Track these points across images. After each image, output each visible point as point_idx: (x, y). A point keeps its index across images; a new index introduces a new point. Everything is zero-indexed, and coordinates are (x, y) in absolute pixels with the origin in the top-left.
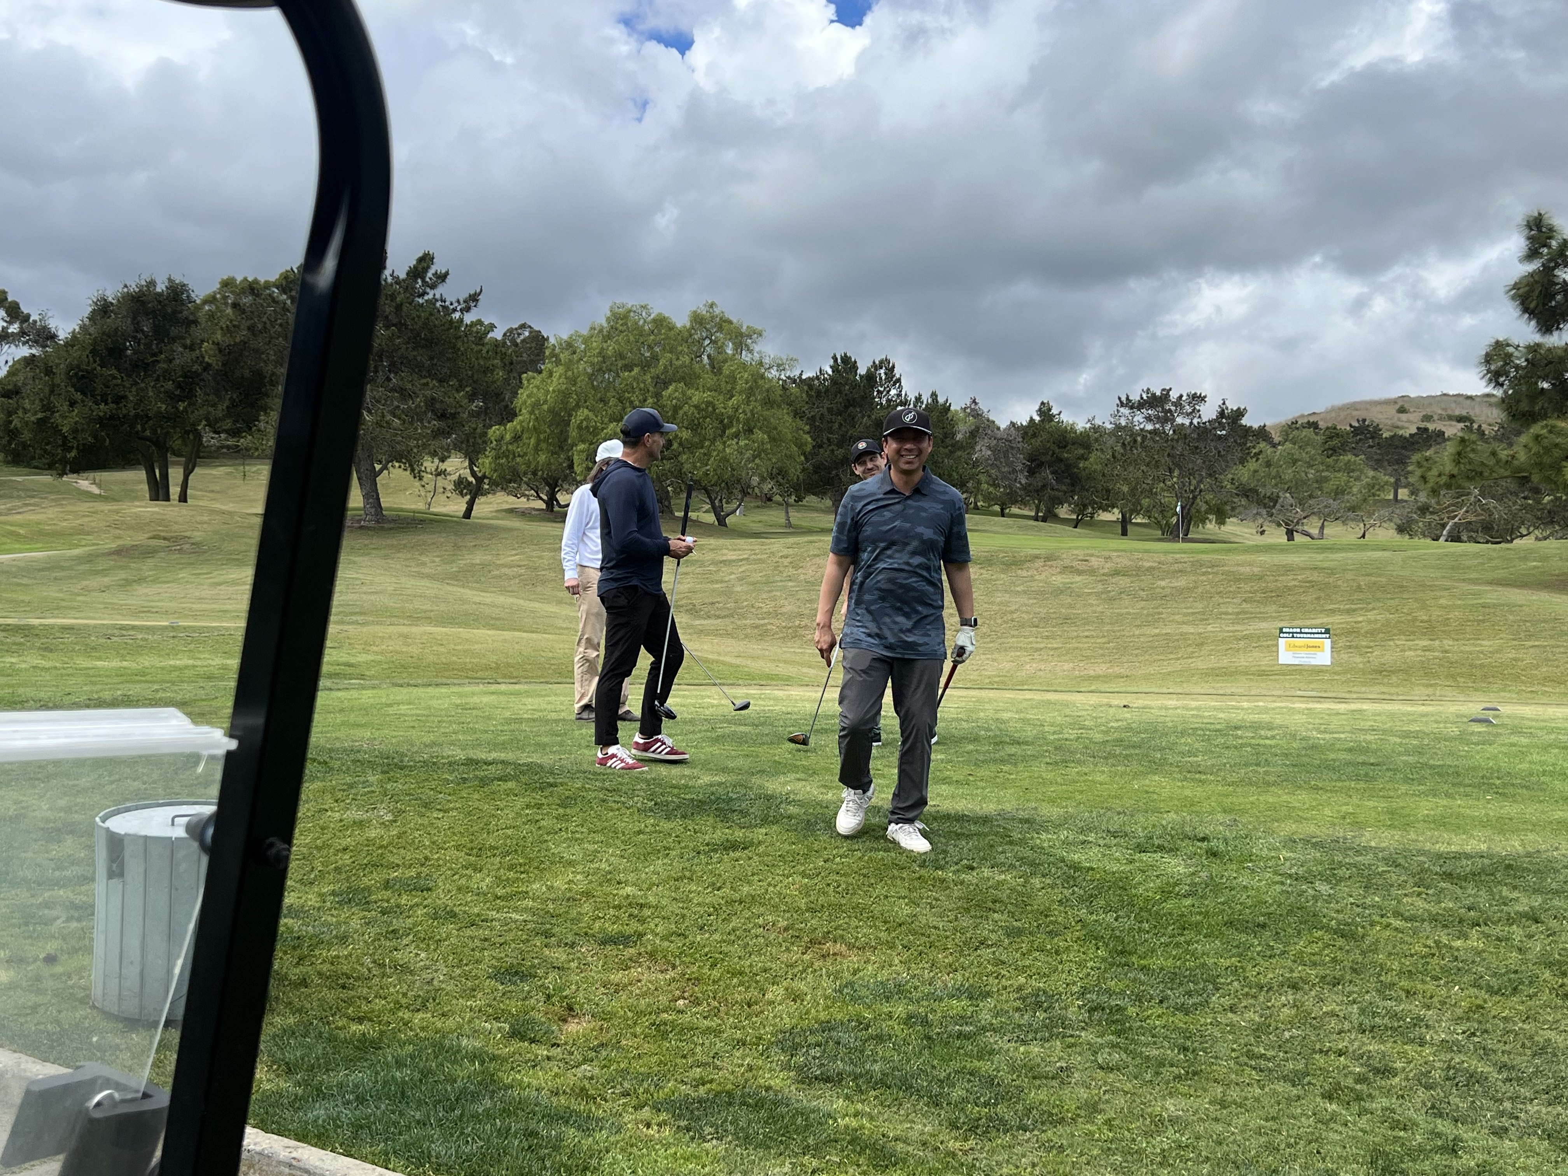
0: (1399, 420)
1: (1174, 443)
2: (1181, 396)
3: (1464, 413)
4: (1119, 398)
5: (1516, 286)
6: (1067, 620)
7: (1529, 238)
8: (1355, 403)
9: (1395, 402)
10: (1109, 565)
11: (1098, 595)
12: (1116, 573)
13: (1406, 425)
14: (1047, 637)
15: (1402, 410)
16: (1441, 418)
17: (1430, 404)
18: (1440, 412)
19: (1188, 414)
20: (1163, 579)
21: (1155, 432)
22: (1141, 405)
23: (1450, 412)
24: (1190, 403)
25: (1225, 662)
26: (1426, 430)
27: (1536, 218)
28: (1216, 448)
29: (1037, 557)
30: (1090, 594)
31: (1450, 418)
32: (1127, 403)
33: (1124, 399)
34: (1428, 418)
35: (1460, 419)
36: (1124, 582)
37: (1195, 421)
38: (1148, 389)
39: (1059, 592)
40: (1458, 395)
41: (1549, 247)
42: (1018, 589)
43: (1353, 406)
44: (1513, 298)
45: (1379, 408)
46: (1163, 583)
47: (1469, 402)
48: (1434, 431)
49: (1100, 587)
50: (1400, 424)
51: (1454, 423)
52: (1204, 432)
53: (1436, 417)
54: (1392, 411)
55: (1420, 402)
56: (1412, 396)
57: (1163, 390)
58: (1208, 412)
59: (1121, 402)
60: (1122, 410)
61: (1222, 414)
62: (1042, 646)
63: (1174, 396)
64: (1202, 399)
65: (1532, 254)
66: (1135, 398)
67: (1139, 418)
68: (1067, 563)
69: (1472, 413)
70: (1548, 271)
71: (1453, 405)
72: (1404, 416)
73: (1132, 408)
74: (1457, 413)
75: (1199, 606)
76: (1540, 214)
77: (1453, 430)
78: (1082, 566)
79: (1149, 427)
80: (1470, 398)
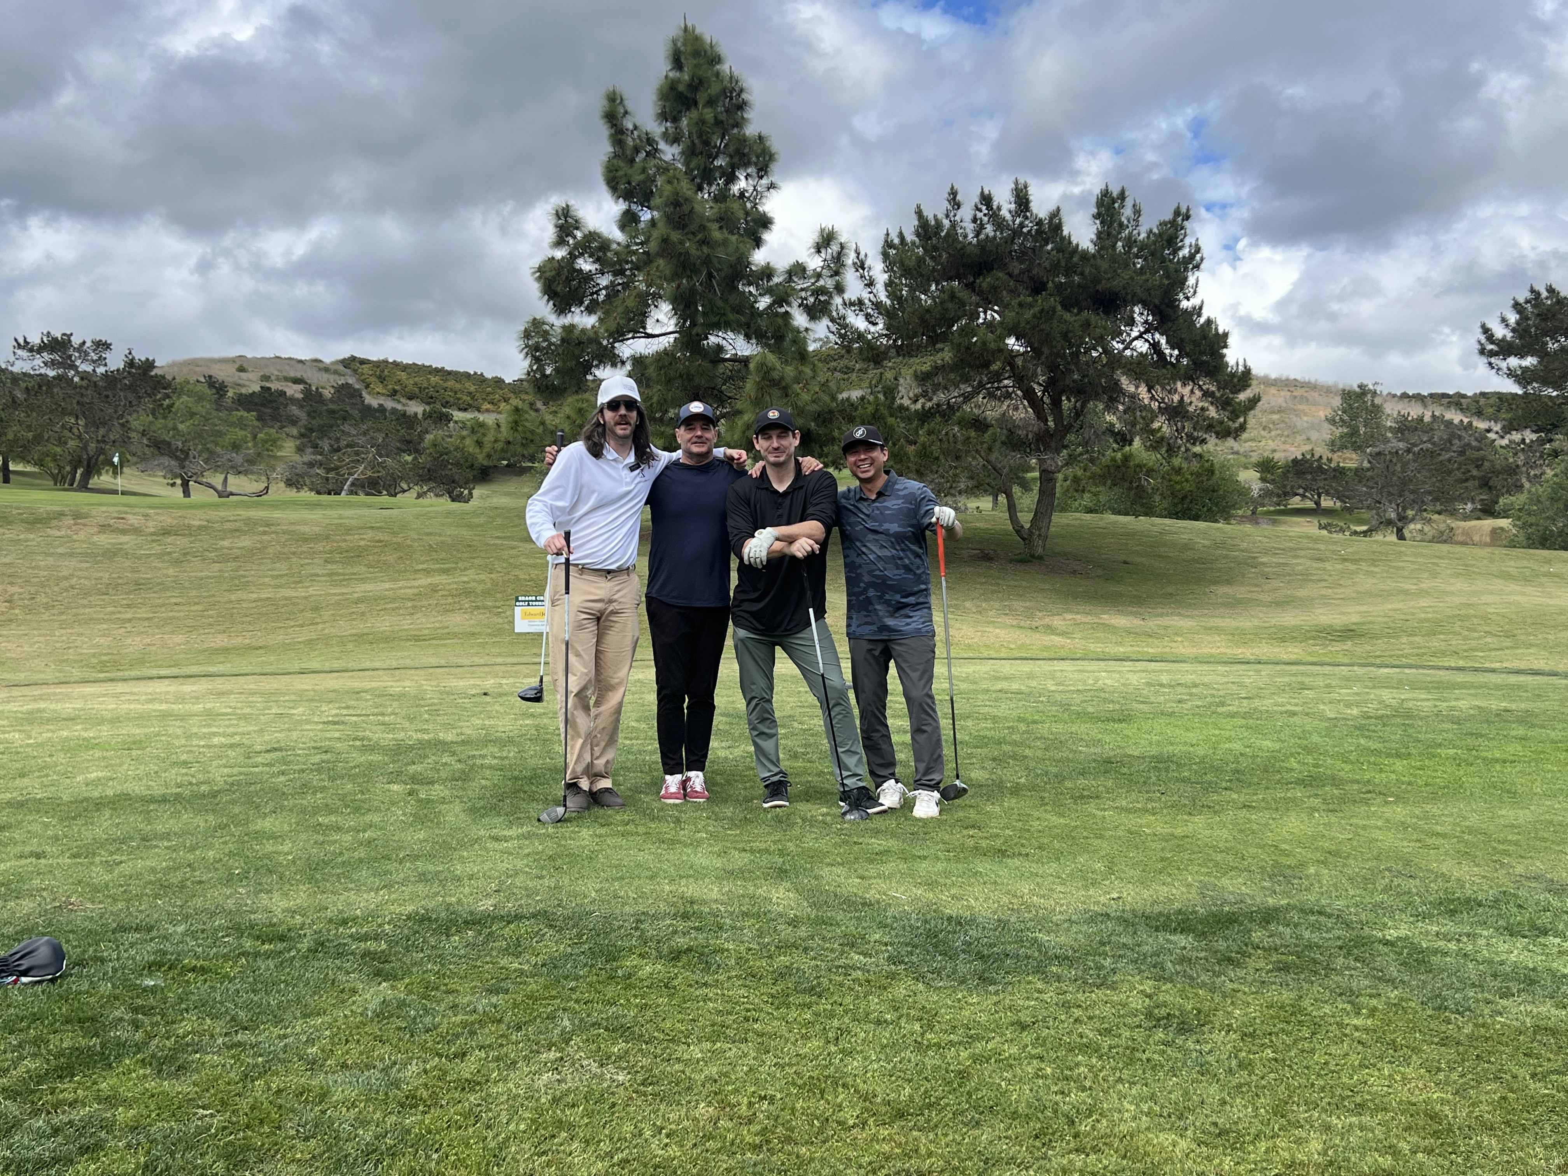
0: (240, 378)
1: (83, 391)
2: (84, 343)
3: (298, 375)
4: (16, 340)
5: (540, 269)
6: (138, 585)
7: (556, 226)
8: (195, 359)
9: (233, 360)
10: (151, 524)
11: (160, 556)
12: (166, 532)
13: (247, 383)
14: (129, 606)
15: (241, 369)
16: (278, 379)
17: (266, 366)
18: (276, 373)
19: (94, 362)
20: (223, 539)
21: (58, 378)
22: (41, 349)
23: (285, 374)
24: (94, 351)
25: (361, 627)
26: (269, 389)
27: (563, 209)
28: (126, 398)
29: (62, 514)
30: (149, 556)
31: (286, 379)
32: (25, 345)
33: (21, 341)
34: (266, 378)
35: (296, 381)
36: (182, 542)
37: (101, 370)
38: (49, 333)
39: (112, 553)
40: (290, 359)
41: (575, 237)
42: (60, 550)
43: (194, 363)
44: (539, 279)
45: (218, 366)
46: (226, 543)
47: (300, 365)
48: (277, 391)
49: (157, 549)
50: (241, 382)
51: (290, 384)
52: (111, 379)
53: (273, 378)
54: (232, 369)
55: (258, 363)
56: (249, 356)
57: (64, 334)
58: (115, 361)
59: (19, 344)
60: (20, 352)
61: (131, 363)
62: (129, 616)
63: (76, 341)
64: (107, 346)
65: (560, 242)
66: (35, 340)
67: (38, 361)
68: (101, 520)
69: (305, 376)
70: (572, 257)
71: (287, 368)
72: (243, 375)
73: (31, 350)
74: (292, 374)
75: (282, 567)
76: (568, 206)
77: (294, 391)
78: (121, 525)
79: (51, 373)
80: (301, 362)
